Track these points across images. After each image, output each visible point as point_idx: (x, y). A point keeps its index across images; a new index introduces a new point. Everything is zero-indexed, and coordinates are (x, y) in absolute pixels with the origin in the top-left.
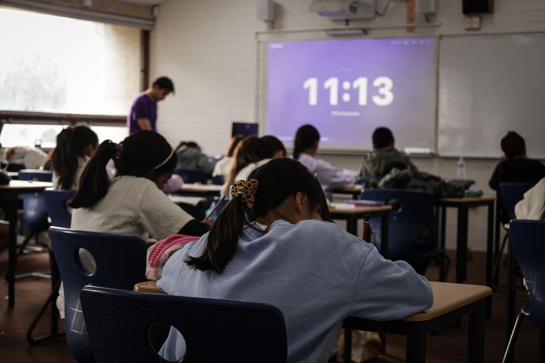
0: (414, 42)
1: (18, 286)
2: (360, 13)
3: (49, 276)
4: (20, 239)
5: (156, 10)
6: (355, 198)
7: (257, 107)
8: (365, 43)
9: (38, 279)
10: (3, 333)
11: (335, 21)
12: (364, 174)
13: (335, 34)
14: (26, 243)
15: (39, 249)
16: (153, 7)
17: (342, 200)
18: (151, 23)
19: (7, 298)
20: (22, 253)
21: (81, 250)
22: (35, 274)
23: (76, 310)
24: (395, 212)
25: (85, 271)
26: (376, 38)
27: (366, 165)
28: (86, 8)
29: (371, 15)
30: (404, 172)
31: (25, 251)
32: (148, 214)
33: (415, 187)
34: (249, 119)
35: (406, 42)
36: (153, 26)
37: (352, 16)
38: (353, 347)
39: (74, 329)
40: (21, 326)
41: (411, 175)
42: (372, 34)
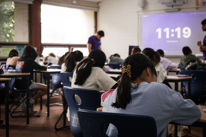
0: (199, 13)
1: (51, 108)
2: (178, 3)
3: (62, 105)
4: (51, 91)
5: (100, 4)
6: (177, 74)
7: (138, 40)
8: (180, 14)
9: (58, 105)
10: (46, 126)
11: (168, 6)
12: (181, 64)
13: (168, 11)
14: (53, 92)
15: (58, 94)
16: (98, 3)
17: (172, 75)
18: (97, 9)
19: (47, 112)
20: (51, 96)
21: (76, 95)
22: (57, 104)
23: (74, 118)
24: (193, 79)
25: (77, 103)
26: (184, 12)
27: (182, 61)
28: (74, 4)
29: (181, 3)
30: (195, 63)
31: (53, 95)
32: (100, 81)
33: (200, 69)
34: (135, 44)
35: (195, 13)
36: (98, 10)
37: (174, 4)
38: (178, 131)
39: (73, 125)
40: (52, 123)
41: (197, 64)
42: (182, 10)
